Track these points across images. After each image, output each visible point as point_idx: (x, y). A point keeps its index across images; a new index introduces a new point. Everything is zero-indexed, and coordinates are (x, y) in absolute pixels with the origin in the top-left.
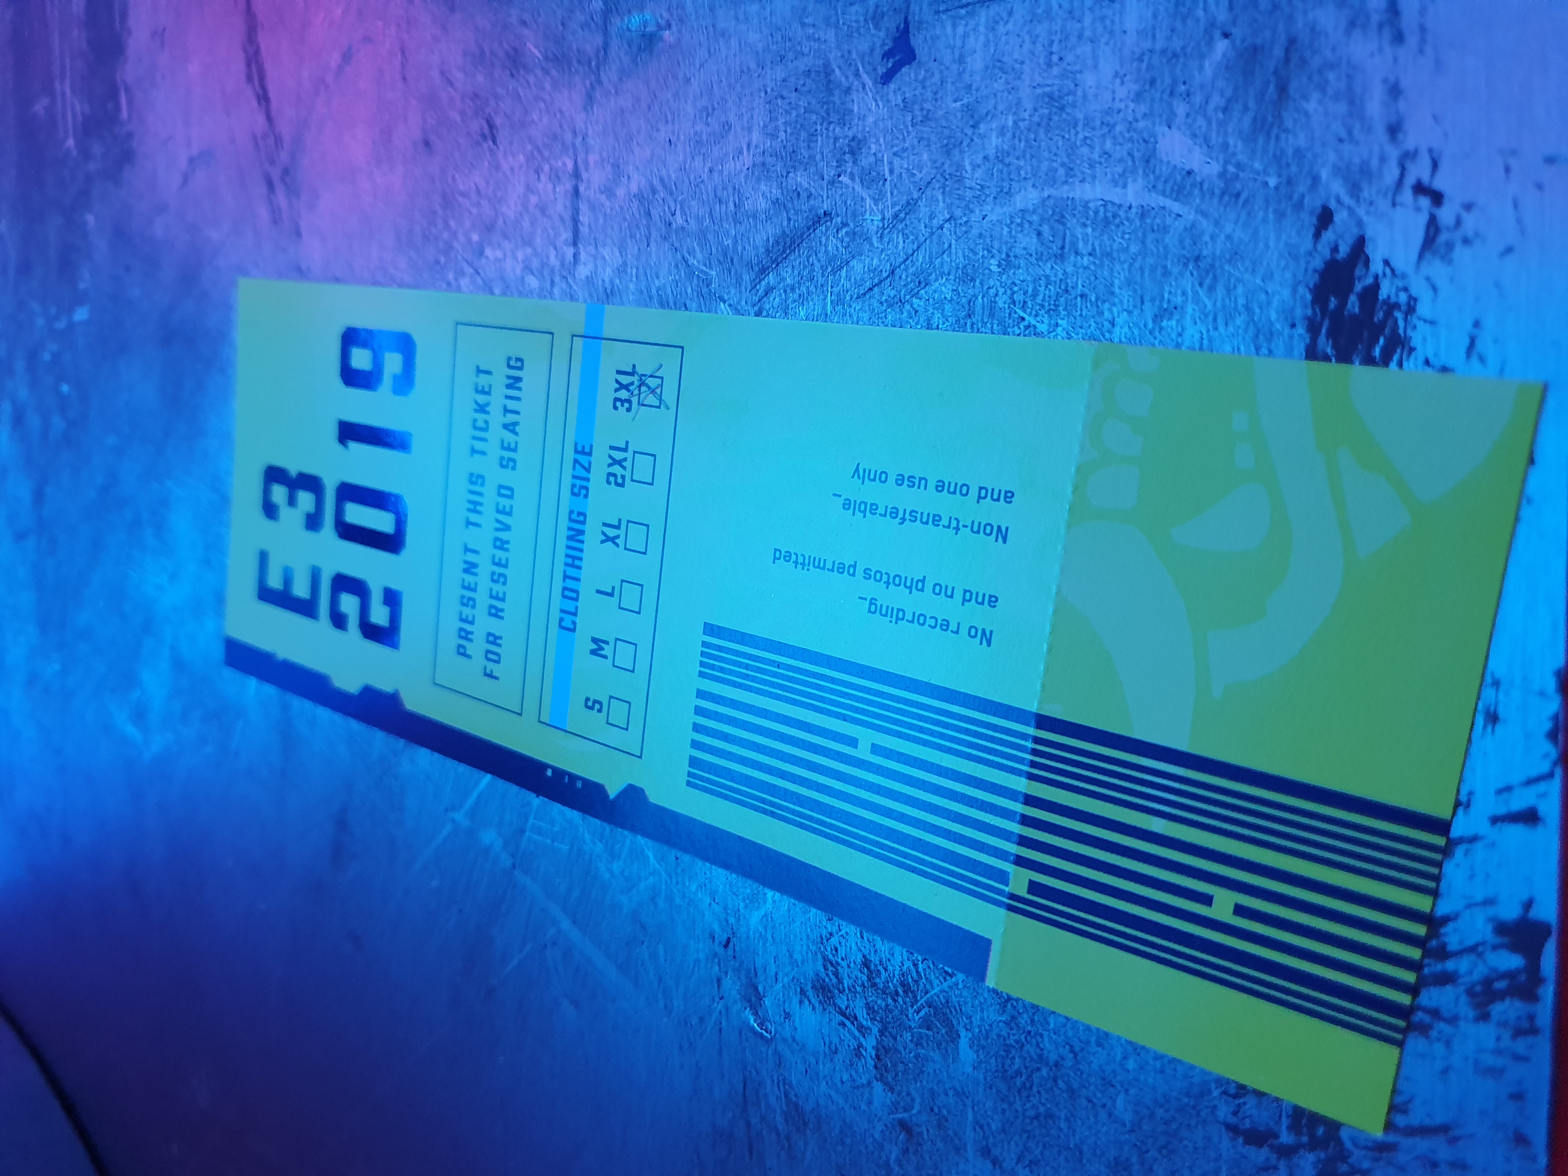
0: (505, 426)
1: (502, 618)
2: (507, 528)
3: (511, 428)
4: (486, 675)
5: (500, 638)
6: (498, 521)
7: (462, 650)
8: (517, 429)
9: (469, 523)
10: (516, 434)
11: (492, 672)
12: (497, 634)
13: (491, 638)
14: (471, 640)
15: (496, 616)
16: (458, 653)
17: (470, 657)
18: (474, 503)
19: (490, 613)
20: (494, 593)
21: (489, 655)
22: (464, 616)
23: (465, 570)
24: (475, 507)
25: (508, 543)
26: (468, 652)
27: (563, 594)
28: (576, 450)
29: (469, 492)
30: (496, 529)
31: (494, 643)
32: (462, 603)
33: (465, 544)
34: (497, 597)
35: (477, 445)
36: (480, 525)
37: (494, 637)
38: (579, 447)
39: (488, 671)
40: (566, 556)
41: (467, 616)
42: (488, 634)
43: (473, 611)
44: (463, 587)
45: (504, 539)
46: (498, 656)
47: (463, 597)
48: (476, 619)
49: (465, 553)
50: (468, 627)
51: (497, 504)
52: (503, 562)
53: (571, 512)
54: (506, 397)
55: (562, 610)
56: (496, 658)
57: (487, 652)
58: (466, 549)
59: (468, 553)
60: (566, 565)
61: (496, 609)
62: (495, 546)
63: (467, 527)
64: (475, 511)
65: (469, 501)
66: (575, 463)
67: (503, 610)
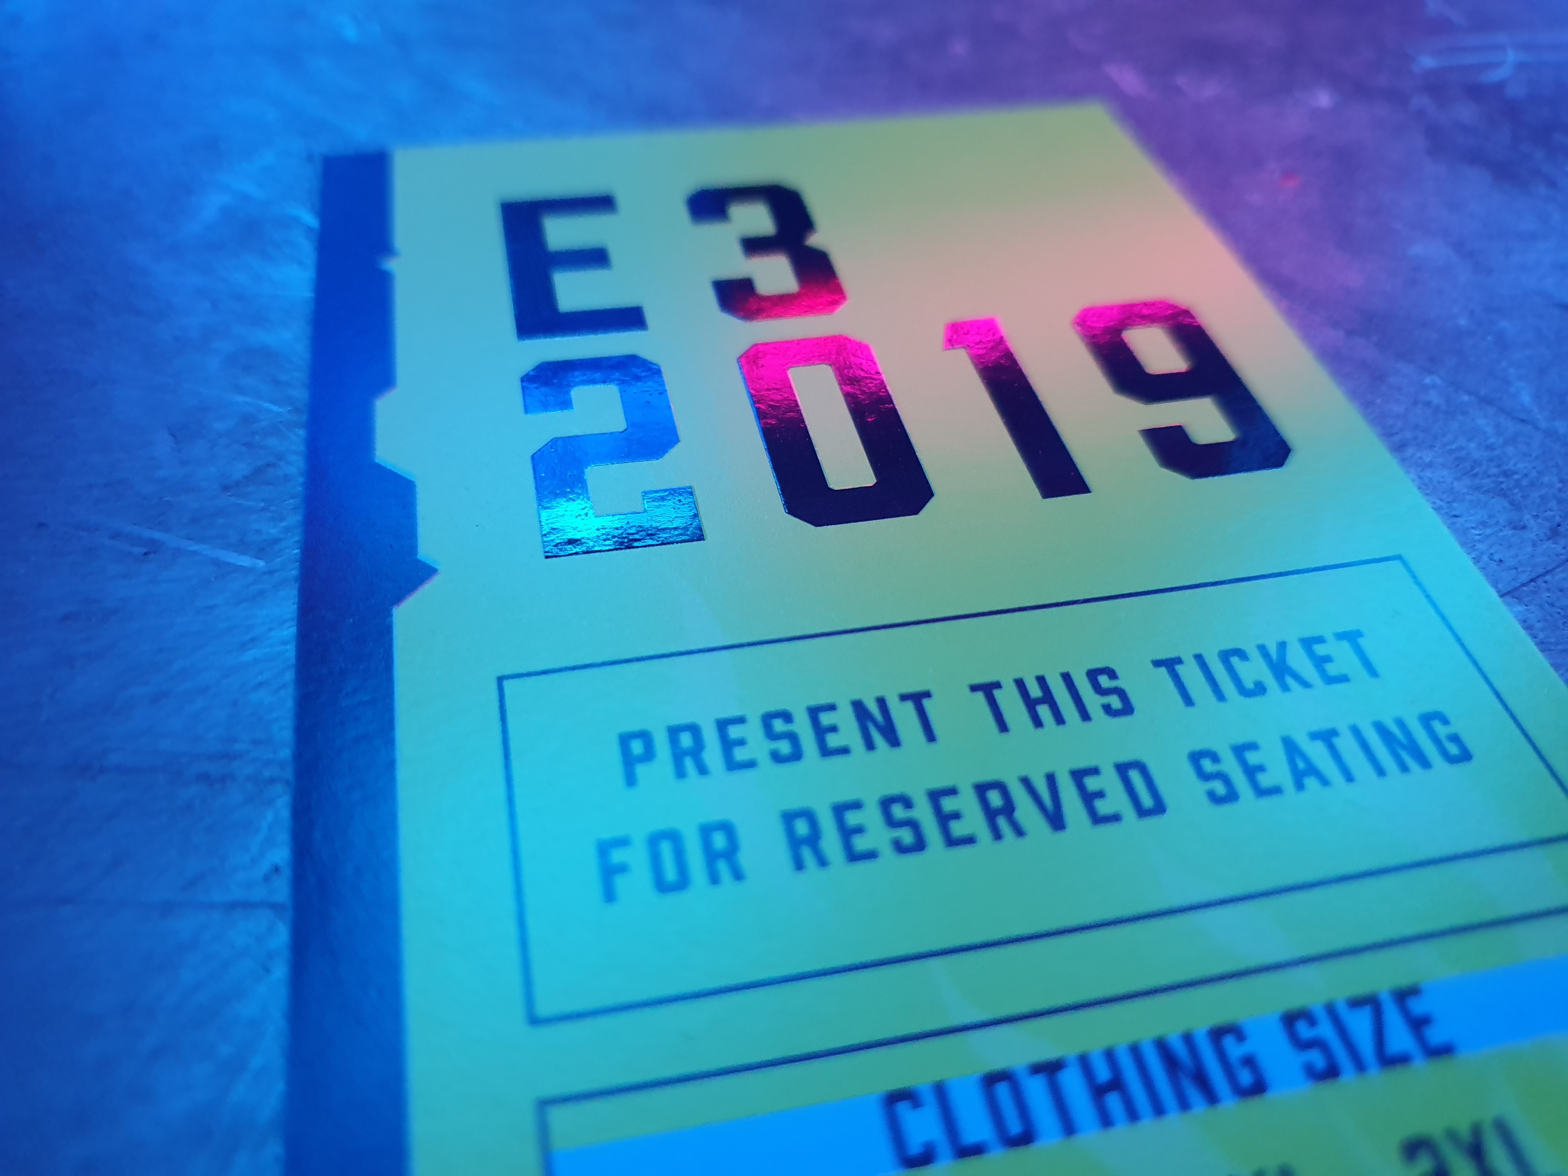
0: (1290, 747)
1: (799, 866)
2: (1056, 821)
3: (1301, 765)
4: (604, 849)
5: (738, 875)
6: (1051, 779)
7: (637, 747)
8: (1311, 782)
9: (988, 690)
10: (1300, 786)
11: (623, 869)
12: (744, 859)
13: (719, 841)
14: (681, 773)
15: (795, 843)
16: (625, 740)
17: (631, 780)
18: (1048, 698)
19: (789, 818)
20: (852, 818)
21: (666, 849)
22: (734, 732)
23: (859, 707)
24: (1039, 701)
25: (1019, 832)
26: (641, 770)
27: (991, 1080)
28: (1403, 996)
29: (1067, 678)
30: (1026, 782)
31: (711, 856)
32: (767, 719)
33: (927, 695)
34: (847, 833)
35: (1190, 673)
36: (1003, 727)
37: (731, 853)
38: (1418, 1007)
39: (617, 856)
40: (1110, 1055)
41: (741, 742)
42: (727, 828)
43: (764, 759)
44: (814, 712)
45: (1019, 815)
46: (683, 883)
47: (787, 717)
48: (748, 774)
49: (904, 698)
50: (713, 754)
51: (1095, 771)
52: (958, 829)
53: (1236, 1031)
54: (1356, 732)
55: (941, 1091)
56: (671, 874)
57: (674, 837)
58: (918, 699)
59: (909, 706)
60: (1084, 1061)
61: (814, 839)
62: (981, 789)
63: (974, 688)
64: (1031, 704)
65: (1041, 680)
66: (1372, 1002)
67: (823, 862)
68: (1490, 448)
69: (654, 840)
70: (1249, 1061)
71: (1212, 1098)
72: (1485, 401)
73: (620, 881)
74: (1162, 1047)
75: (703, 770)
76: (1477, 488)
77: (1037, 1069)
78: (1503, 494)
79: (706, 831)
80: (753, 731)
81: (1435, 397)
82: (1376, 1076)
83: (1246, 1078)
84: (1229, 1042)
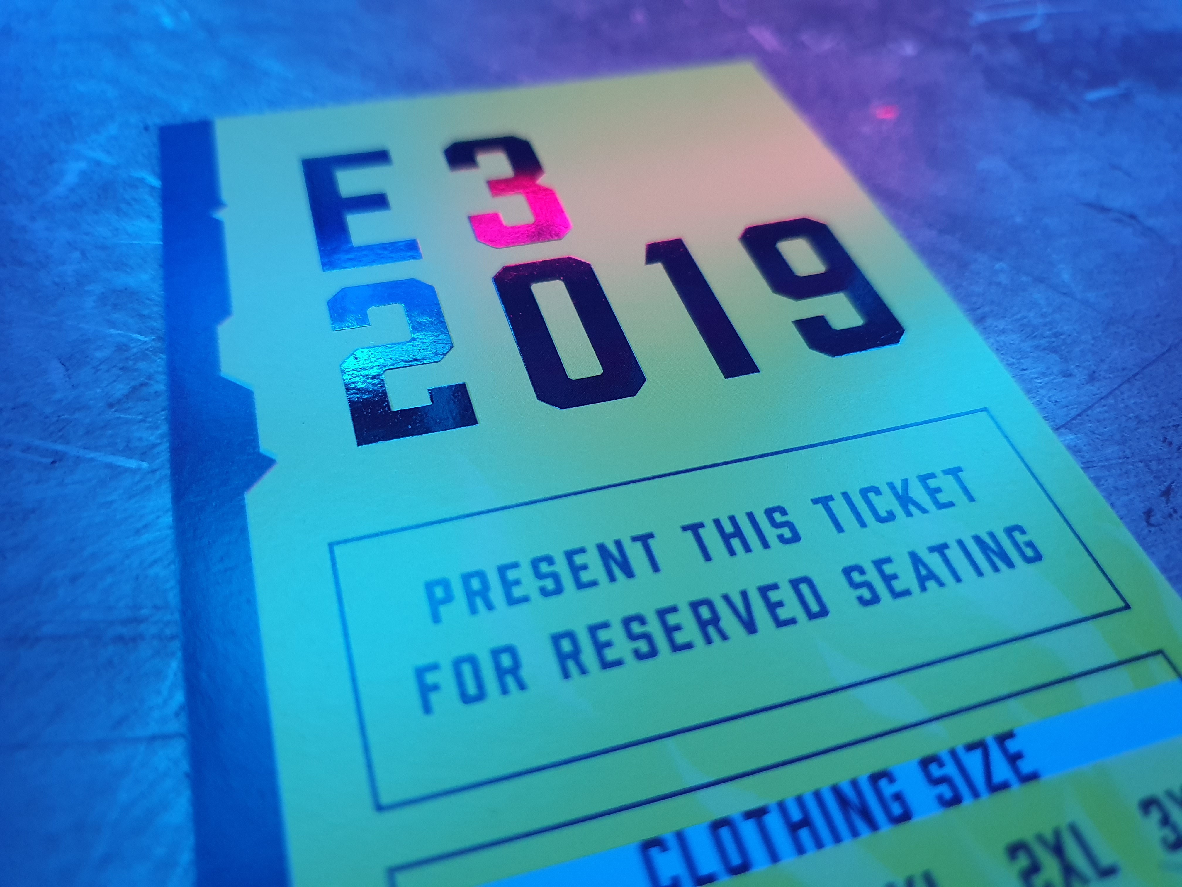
0: (915, 559)
1: (566, 675)
2: (750, 627)
3: (923, 572)
4: (420, 673)
5: (522, 686)
6: (744, 595)
7: (439, 592)
9: (695, 528)
10: (923, 588)
11: (435, 687)
12: (525, 673)
13: (506, 661)
14: (473, 610)
15: (562, 658)
16: (429, 587)
17: (436, 618)
18: (738, 533)
19: (556, 639)
20: (603, 636)
21: (467, 669)
22: (512, 575)
23: (602, 549)
24: (732, 535)
25: (724, 637)
26: (443, 610)
27: (717, 826)
28: (1002, 739)
29: (751, 516)
30: (726, 598)
31: (501, 673)
32: (535, 563)
33: (651, 536)
34: (600, 647)
35: (839, 507)
36: (707, 557)
37: (515, 669)
38: (1012, 746)
39: (430, 678)
40: (800, 800)
41: (517, 583)
42: (511, 650)
43: (535, 595)
44: (570, 555)
45: (723, 624)
46: (481, 696)
47: (550, 560)
48: (524, 607)
49: (635, 539)
50: (497, 594)
51: (775, 587)
52: (680, 638)
53: (886, 775)
54: (960, 543)
55: (680, 836)
56: (472, 689)
57: (472, 660)
58: (644, 539)
59: (639, 545)
60: (782, 806)
61: (576, 654)
62: (695, 606)
63: (685, 528)
64: (726, 538)
65: (732, 519)
66: (980, 745)
67: (583, 671)
68: (1044, 315)
69: (457, 664)
70: (898, 797)
71: (873, 826)
72: (1039, 280)
73: (434, 698)
74: (836, 790)
75: (490, 607)
76: (1037, 347)
77: (749, 815)
78: (1054, 350)
79: (496, 654)
80: (525, 573)
81: (1003, 278)
82: (987, 800)
83: (896, 809)
84: (883, 783)
